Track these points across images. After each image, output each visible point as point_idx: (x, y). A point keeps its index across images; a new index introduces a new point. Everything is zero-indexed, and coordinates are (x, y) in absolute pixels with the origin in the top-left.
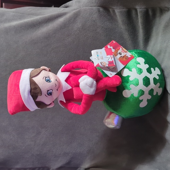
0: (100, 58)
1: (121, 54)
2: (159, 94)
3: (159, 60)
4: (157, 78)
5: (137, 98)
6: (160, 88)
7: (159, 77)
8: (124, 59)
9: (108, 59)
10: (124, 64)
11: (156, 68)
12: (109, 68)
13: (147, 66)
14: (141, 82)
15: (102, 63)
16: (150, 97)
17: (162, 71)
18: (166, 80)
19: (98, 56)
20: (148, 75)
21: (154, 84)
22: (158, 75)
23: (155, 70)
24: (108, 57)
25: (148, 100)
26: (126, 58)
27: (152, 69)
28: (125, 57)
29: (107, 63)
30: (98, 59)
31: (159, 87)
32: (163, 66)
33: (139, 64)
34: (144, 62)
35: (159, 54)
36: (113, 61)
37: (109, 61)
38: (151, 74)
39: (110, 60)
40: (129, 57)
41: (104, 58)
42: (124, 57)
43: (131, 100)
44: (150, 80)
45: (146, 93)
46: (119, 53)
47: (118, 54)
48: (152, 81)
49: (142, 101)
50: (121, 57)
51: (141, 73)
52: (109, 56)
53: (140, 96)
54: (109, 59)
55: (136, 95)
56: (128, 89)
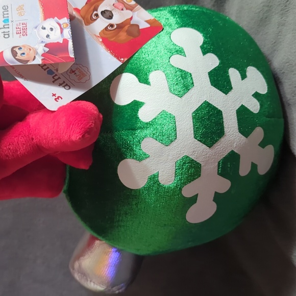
0: (12, 30)
1: (111, 17)
2: (263, 169)
3: (264, 42)
4: (254, 106)
5: (174, 190)
6: (263, 147)
7: (261, 106)
8: (123, 36)
9: (47, 32)
10: (118, 57)
11: (252, 71)
12: (50, 72)
13: (213, 61)
14: (186, 127)
15: (19, 52)
16: (224, 185)
17: (274, 80)
18: (288, 115)
19: (6, 21)
20: (217, 98)
21: (240, 131)
22: (257, 95)
23: (244, 76)
24: (48, 27)
25: (218, 197)
26: (129, 33)
27: (234, 74)
28: (126, 27)
29: (41, 49)
30: (6, 35)
31: (263, 144)
32: (277, 63)
33: (180, 52)
34: (202, 47)
35: (263, 20)
36: (66, 42)
37: (48, 41)
38: (230, 94)
39: (56, 37)
40: (144, 25)
41: (29, 32)
42: (120, 26)
43: (151, 199)
44: (224, 115)
45: (210, 168)
46: (103, 13)
47: (97, 15)
48: (231, 123)
49: (193, 200)
50: (112, 26)
51: (187, 88)
52: (52, 23)
53: (185, 184)
54: (51, 34)
55: (168, 179)
56: (134, 156)
